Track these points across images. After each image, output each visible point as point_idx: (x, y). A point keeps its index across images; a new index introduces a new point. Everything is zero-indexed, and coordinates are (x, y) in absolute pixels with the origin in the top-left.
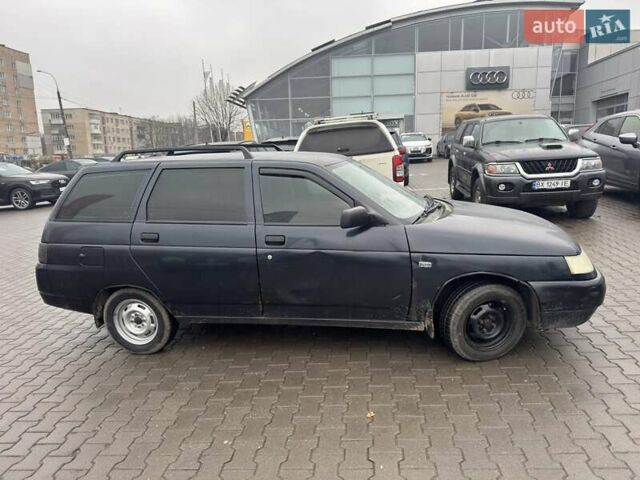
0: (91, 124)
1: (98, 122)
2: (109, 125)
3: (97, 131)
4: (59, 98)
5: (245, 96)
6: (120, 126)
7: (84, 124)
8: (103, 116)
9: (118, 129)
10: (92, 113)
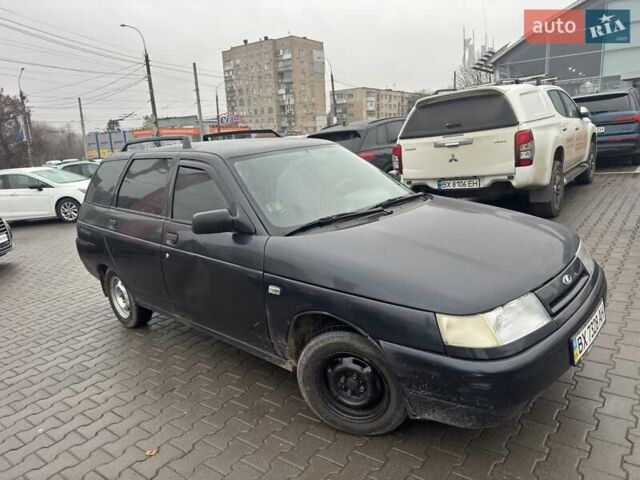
0: (367, 102)
1: (373, 99)
2: (383, 101)
3: (371, 108)
4: (332, 80)
5: (493, 61)
6: (394, 102)
7: (361, 102)
8: (378, 93)
9: (390, 106)
10: (369, 92)
